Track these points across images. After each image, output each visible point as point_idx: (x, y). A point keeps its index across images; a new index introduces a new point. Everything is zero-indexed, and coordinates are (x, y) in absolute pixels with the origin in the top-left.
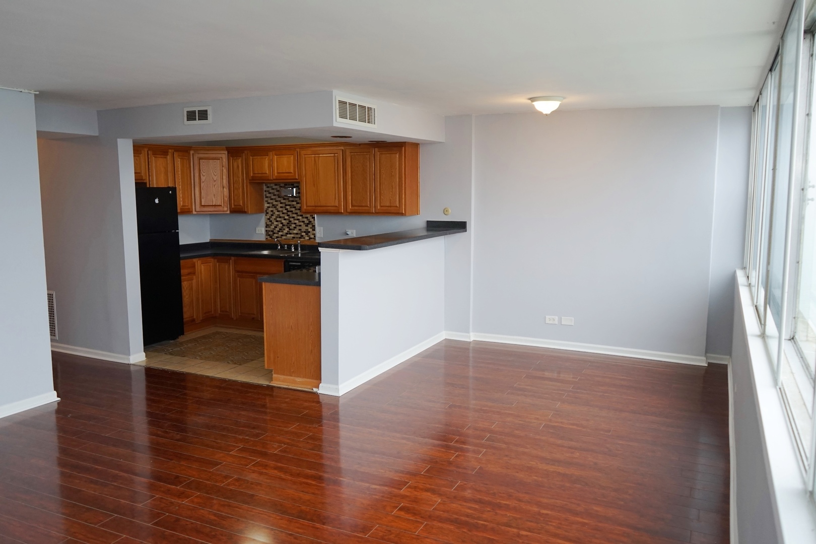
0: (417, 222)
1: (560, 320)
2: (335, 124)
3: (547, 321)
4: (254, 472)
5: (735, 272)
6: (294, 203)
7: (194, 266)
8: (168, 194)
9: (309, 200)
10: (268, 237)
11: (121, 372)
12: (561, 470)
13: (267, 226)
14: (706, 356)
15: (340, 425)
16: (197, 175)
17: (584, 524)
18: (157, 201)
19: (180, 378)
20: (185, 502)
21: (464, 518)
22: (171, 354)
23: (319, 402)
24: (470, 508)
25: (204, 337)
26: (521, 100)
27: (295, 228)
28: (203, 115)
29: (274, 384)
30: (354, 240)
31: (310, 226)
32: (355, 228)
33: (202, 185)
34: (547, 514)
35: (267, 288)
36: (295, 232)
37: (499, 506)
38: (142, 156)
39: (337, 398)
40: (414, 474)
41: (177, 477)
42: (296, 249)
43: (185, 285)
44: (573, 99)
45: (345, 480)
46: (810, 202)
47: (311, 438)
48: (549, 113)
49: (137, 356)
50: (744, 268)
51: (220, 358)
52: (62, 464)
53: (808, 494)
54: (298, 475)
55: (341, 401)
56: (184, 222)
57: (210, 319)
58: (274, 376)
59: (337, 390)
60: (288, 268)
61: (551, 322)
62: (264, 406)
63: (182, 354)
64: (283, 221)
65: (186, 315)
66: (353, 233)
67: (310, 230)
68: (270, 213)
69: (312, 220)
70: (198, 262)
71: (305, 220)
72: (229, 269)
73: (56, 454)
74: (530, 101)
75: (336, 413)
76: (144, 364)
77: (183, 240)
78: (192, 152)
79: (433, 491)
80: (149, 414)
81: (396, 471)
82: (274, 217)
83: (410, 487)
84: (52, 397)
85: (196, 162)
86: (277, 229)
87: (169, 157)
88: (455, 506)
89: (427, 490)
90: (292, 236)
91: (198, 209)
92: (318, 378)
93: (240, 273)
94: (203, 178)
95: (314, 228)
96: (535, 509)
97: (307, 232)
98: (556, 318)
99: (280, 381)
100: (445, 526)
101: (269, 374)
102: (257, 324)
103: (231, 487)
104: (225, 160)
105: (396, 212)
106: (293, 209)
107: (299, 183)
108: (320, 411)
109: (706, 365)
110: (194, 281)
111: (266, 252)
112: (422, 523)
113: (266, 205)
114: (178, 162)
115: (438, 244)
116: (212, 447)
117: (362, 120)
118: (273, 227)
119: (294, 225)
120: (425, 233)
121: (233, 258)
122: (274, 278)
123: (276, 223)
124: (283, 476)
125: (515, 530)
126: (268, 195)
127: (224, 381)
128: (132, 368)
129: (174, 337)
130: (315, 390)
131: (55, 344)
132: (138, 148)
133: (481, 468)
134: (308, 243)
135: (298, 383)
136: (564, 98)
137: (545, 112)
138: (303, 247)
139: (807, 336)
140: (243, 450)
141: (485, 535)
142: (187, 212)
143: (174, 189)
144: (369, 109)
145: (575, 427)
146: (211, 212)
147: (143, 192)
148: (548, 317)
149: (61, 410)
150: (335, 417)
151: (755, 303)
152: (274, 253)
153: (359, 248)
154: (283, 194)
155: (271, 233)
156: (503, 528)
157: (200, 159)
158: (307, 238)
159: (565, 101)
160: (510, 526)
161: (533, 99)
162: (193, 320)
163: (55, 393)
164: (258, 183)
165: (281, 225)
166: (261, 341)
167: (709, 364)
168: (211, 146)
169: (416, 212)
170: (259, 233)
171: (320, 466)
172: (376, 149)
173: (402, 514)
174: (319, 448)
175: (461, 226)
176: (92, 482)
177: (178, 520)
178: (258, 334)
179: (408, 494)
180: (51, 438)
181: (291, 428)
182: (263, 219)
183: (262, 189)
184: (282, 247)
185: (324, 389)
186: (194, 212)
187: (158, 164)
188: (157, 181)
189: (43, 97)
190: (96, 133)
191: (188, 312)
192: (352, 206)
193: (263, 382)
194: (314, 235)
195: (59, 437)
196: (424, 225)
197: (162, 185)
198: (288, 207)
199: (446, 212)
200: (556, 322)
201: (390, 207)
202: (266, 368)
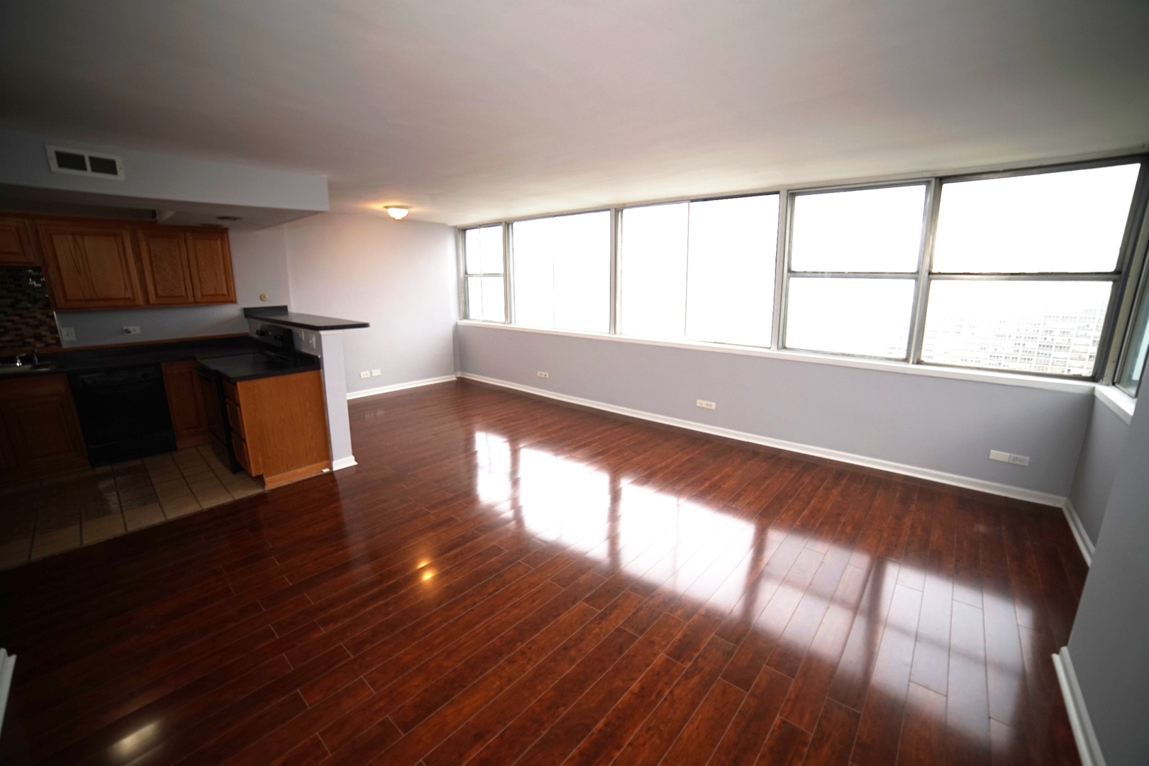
1: (371, 373)
3: (362, 377)
5: (457, 323)
29: (269, 488)
35: (244, 387)
48: (400, 218)
58: (267, 479)
61: (365, 377)
67: (46, 334)
69: (47, 319)
74: (385, 209)
92: (328, 457)
95: (53, 330)
98: (368, 372)
99: (274, 482)
101: (260, 480)
105: (224, 301)
109: (455, 379)
130: (326, 471)
135: (300, 474)
137: (397, 218)
148: (362, 373)
161: (387, 207)
172: (187, 233)
185: (338, 465)
192: (157, 297)
193: (255, 492)
194: (57, 339)
196: (240, 313)
199: (262, 298)
200: (369, 376)
201: (216, 295)
202: (254, 475)
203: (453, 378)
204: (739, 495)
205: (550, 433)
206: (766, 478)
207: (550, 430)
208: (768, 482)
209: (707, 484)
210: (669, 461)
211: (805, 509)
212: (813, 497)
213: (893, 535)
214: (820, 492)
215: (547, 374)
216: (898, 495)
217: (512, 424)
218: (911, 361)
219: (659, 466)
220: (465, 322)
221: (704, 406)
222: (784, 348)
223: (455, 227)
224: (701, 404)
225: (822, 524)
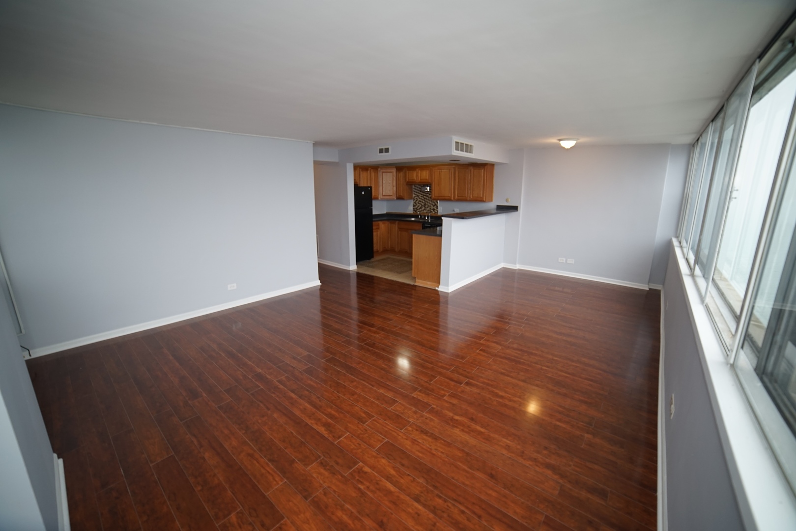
0: (492, 205)
1: (566, 260)
2: (453, 154)
3: (559, 261)
4: (409, 325)
5: (671, 239)
6: (428, 195)
7: (378, 225)
8: (368, 190)
9: (435, 194)
10: (415, 212)
11: (347, 273)
12: (564, 338)
13: (414, 206)
14: (648, 285)
15: (449, 306)
16: (381, 178)
17: (577, 367)
18: (363, 193)
19: (371, 278)
20: (377, 336)
21: (513, 358)
22: (368, 267)
23: (438, 295)
24: (516, 353)
25: (383, 259)
26: (554, 140)
27: (428, 207)
28: (387, 150)
29: (416, 284)
30: (458, 214)
31: (435, 206)
32: (458, 208)
33: (384, 185)
34: (557, 360)
35: (415, 236)
36: (428, 209)
37: (532, 354)
38: (356, 171)
39: (448, 293)
40: (487, 334)
41: (373, 324)
42: (428, 218)
43: (375, 234)
44: (583, 140)
45: (450, 332)
46: (733, 200)
47: (435, 311)
48: (569, 147)
49: (353, 267)
50: (677, 237)
51: (390, 270)
52: (322, 312)
53: (729, 365)
54: (430, 329)
55: (450, 295)
56: (375, 203)
57: (385, 251)
58: (417, 280)
59: (448, 289)
60: (424, 227)
61: (562, 261)
62: (412, 294)
63: (373, 267)
64: (422, 204)
65: (375, 248)
66: (457, 211)
67: (435, 208)
68: (416, 200)
69: (436, 203)
70: (381, 223)
71: (433, 203)
72: (395, 227)
73: (319, 308)
74: (558, 141)
75: (447, 301)
76: (356, 271)
77: (375, 212)
78: (379, 169)
79: (497, 343)
80: (358, 294)
81: (478, 332)
82: (417, 202)
83: (485, 340)
84: (318, 283)
85: (381, 174)
86: (419, 208)
87: (369, 172)
88: (508, 351)
89: (494, 342)
90: (426, 211)
91: (381, 197)
92: (439, 283)
93: (400, 229)
94: (384, 182)
95: (437, 207)
96: (551, 357)
97: (434, 210)
98: (564, 259)
99: (419, 283)
100: (504, 361)
101: (414, 279)
102: (410, 255)
103: (399, 332)
104: (395, 173)
105: (481, 200)
106: (427, 198)
107: (431, 184)
108: (439, 299)
109: (648, 289)
110: (379, 233)
111: (413, 219)
112: (491, 358)
113: (414, 195)
114: (373, 174)
115: (502, 218)
116: (389, 312)
117: (467, 151)
118: (417, 206)
119: (427, 206)
120: (495, 211)
121: (397, 222)
122: (418, 232)
123: (418, 205)
124: (422, 329)
125: (540, 366)
126: (415, 190)
127: (392, 281)
128: (351, 272)
129: (369, 259)
130: (437, 288)
131: (319, 259)
132: (356, 167)
133: (522, 334)
134: (434, 215)
135: (428, 285)
136: (578, 139)
137: (566, 148)
138: (432, 217)
139: (721, 278)
140: (402, 314)
141: (524, 367)
142: (377, 198)
143: (371, 187)
144: (471, 146)
145: (573, 317)
146: (387, 199)
147: (357, 189)
148: (559, 259)
149: (322, 289)
150: (446, 302)
151: (686, 256)
152: (417, 220)
153: (463, 218)
154: (422, 190)
155: (416, 210)
156: (533, 364)
157: (383, 172)
158: (434, 212)
159: (579, 141)
160: (537, 364)
161: (560, 140)
162: (378, 251)
163: (319, 281)
164: (410, 184)
165: (420, 206)
166: (411, 263)
167: (650, 289)
168: (388, 166)
169: (491, 200)
170: (410, 210)
171: (437, 325)
172: (472, 167)
173: (481, 352)
174: (437, 316)
175: (515, 208)
176: (336, 322)
177: (374, 344)
178: (408, 259)
179: (484, 343)
180: (317, 301)
181: (426, 306)
182: (412, 202)
183: (412, 187)
184: (421, 216)
185: (441, 288)
186: (379, 199)
187: (364, 175)
188: (363, 184)
189: (316, 144)
190: (337, 160)
191: (376, 247)
192: (458, 196)
193: (412, 283)
194: (437, 211)
195: (321, 301)
196: (495, 207)
197: (365, 185)
198: (425, 197)
199: (507, 201)
200: (564, 261)
201: (478, 197)
202: (413, 276)
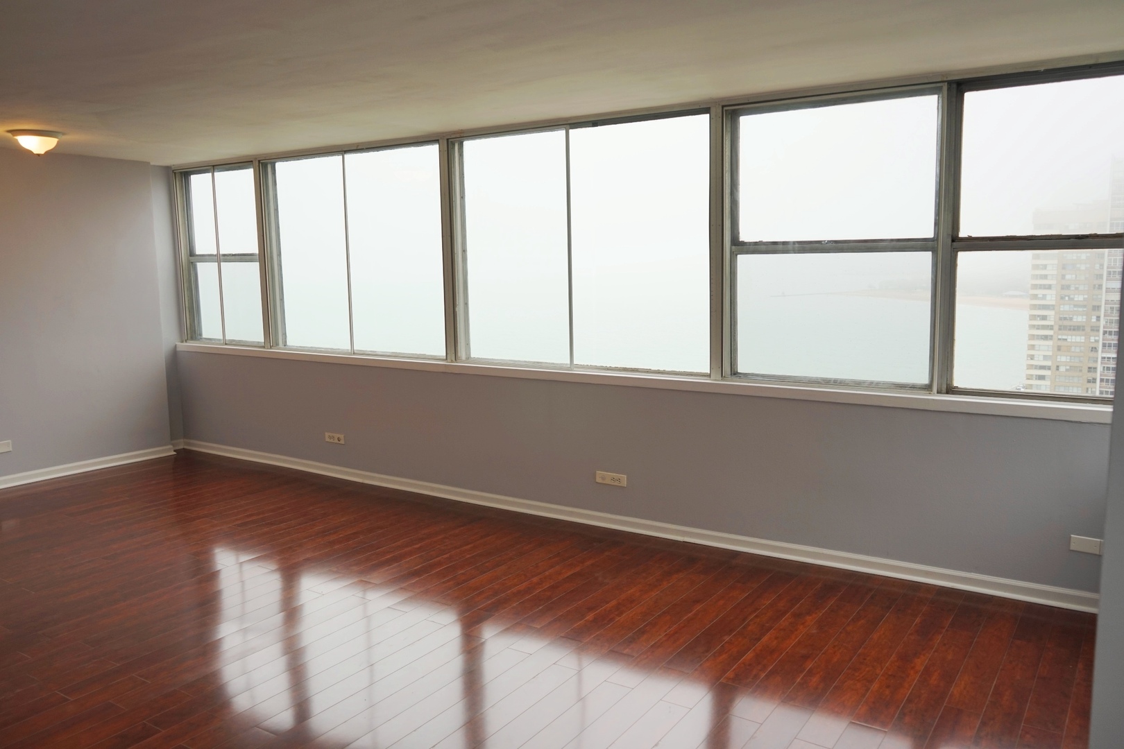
5: (176, 347)
48: (42, 152)
74: (9, 135)
109: (173, 452)
137: (35, 153)
161: (13, 133)
167: (176, 452)
203: (168, 451)
204: (642, 632)
205: (332, 543)
206: (697, 601)
207: (333, 538)
208: (698, 607)
209: (590, 617)
210: (535, 579)
211: (748, 649)
212: (768, 630)
213: (888, 687)
214: (784, 622)
215: (342, 436)
216: (918, 620)
217: (266, 530)
218: (935, 389)
219: (514, 590)
220: (192, 345)
221: (608, 481)
222: (735, 373)
223: (167, 168)
224: (603, 478)
225: (772, 673)
